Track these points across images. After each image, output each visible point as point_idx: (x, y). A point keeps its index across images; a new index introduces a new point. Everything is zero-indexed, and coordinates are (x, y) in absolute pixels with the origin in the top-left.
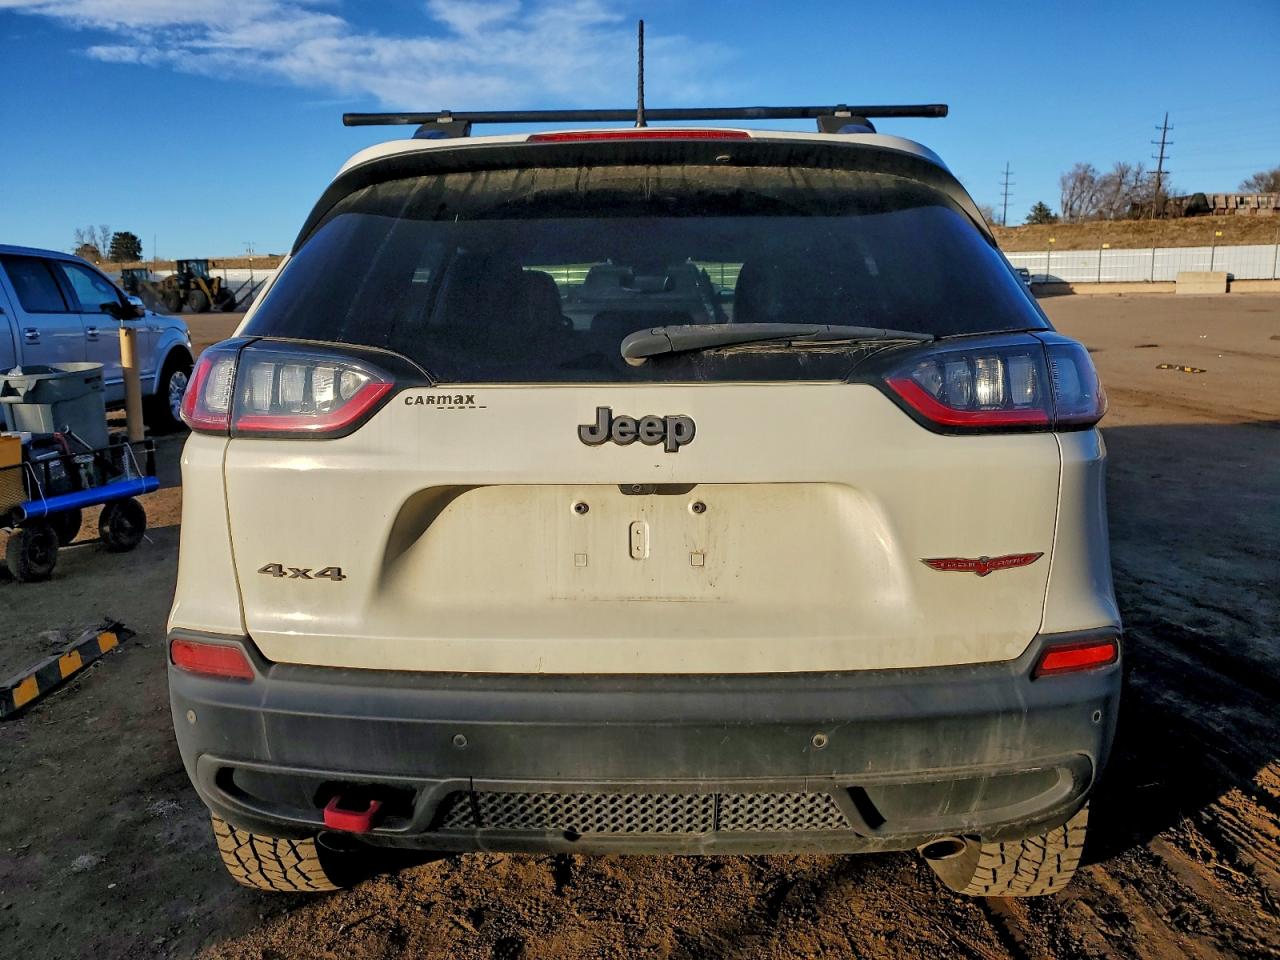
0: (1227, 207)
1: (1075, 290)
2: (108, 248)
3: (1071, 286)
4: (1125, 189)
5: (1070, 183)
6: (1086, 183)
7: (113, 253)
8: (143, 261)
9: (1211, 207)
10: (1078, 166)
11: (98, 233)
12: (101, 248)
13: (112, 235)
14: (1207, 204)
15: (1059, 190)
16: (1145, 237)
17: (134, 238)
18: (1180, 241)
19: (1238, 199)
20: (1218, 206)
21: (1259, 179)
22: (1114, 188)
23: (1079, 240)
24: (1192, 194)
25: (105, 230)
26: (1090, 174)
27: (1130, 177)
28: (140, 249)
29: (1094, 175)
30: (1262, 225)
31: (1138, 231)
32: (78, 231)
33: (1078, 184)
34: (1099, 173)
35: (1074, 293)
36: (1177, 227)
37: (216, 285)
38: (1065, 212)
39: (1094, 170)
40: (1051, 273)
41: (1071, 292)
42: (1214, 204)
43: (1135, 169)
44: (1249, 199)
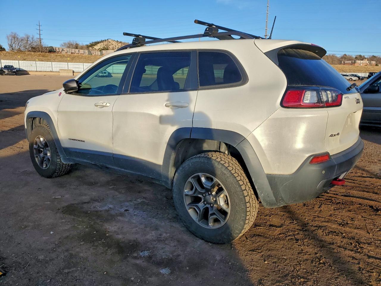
0: (59, 51)
1: (29, 73)
3: (28, 72)
4: (29, 42)
5: (10, 38)
6: (16, 39)
9: (55, 51)
10: (12, 33)
14: (54, 50)
15: (7, 41)
16: (46, 58)
18: (56, 60)
19: (62, 49)
20: (57, 51)
21: (65, 44)
22: (25, 42)
23: (25, 57)
24: (49, 46)
26: (16, 36)
27: (30, 39)
29: (18, 36)
30: (76, 57)
31: (43, 56)
33: (13, 39)
34: (19, 36)
35: (30, 74)
36: (54, 56)
38: (10, 48)
39: (18, 35)
40: (21, 67)
41: (28, 74)
42: (56, 50)
43: (31, 36)
44: (65, 49)
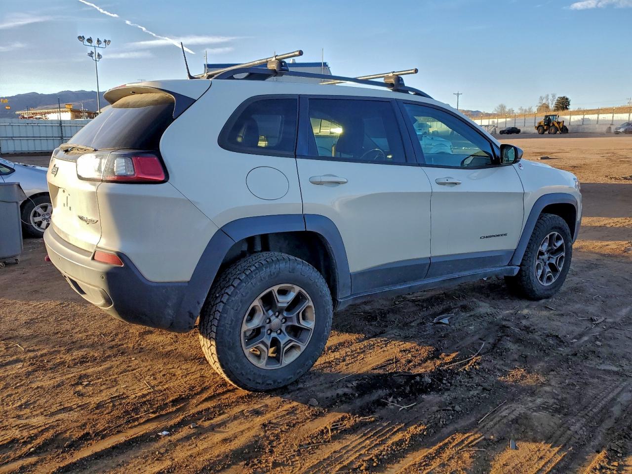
2: (554, 105)
7: (556, 107)
8: (570, 110)
11: (550, 97)
12: (550, 105)
13: (557, 98)
17: (567, 99)
25: (554, 96)
28: (569, 104)
32: (541, 97)
37: (561, 124)
